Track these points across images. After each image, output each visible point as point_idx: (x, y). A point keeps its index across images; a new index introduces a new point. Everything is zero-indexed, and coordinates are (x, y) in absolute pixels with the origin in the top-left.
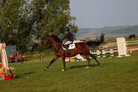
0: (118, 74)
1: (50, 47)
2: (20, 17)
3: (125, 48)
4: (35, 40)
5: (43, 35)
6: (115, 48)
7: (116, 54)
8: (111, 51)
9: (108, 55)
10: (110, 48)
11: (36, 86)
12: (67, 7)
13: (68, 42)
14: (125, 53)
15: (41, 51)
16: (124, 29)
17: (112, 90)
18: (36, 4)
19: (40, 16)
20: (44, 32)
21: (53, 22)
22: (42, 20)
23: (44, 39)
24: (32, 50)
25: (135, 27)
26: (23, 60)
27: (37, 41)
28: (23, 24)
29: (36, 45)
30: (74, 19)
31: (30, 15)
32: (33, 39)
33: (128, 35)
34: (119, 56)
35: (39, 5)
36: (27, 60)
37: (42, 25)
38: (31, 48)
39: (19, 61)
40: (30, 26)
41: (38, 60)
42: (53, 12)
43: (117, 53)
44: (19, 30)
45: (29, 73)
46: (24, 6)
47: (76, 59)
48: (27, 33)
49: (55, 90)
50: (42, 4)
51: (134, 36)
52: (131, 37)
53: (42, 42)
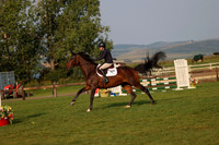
0: (176, 117)
1: (69, 75)
2: (20, 26)
3: (188, 76)
4: (44, 63)
5: (56, 56)
6: (172, 75)
7: (173, 85)
8: (166, 81)
9: (161, 86)
10: (164, 75)
11: (46, 135)
12: (95, 11)
13: (106, 65)
14: (188, 84)
15: (54, 80)
16: (186, 46)
17: (168, 141)
18: (46, 7)
19: (52, 25)
20: (60, 50)
21: (72, 34)
22: (56, 32)
23: (59, 61)
24: (40, 80)
25: (202, 42)
26: (26, 95)
27: (48, 65)
28: (25, 38)
29: (46, 72)
30: (107, 30)
31: (37, 23)
32: (42, 62)
33: (192, 55)
34: (178, 89)
35: (50, 8)
36: (31, 95)
37: (56, 40)
38: (38, 75)
39: (19, 96)
40: (37, 40)
41: (50, 95)
42: (74, 19)
43: (175, 83)
44: (19, 48)
45: (35, 116)
46: (28, 9)
47: (110, 93)
48: (33, 52)
49: (77, 142)
50: (56, 7)
51: (201, 57)
52: (198, 58)
53: (56, 67)
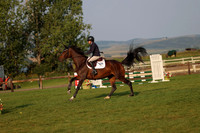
0: (151, 107)
1: (53, 68)
2: (10, 24)
3: (162, 70)
4: (31, 58)
5: (42, 51)
6: (148, 69)
7: (149, 78)
8: (143, 74)
9: (138, 79)
10: (140, 69)
11: (33, 125)
12: (78, 11)
14: (162, 77)
15: (40, 73)
16: (161, 42)
17: (144, 130)
18: (33, 6)
19: (38, 23)
20: (46, 46)
21: (57, 32)
22: (42, 29)
23: (44, 56)
24: (27, 73)
25: (176, 39)
26: (14, 87)
27: (34, 60)
28: (14, 35)
29: (33, 66)
30: (89, 27)
31: (25, 21)
32: (29, 57)
33: (166, 51)
34: (154, 81)
35: (36, 7)
36: (19, 87)
37: (42, 37)
38: (26, 69)
39: (8, 88)
40: (25, 37)
41: (36, 88)
42: (59, 18)
43: (151, 76)
44: (8, 44)
45: (23, 106)
46: (16, 8)
47: (91, 85)
48: (20, 48)
49: (61, 131)
50: (42, 6)
51: (174, 53)
53: (43, 62)
